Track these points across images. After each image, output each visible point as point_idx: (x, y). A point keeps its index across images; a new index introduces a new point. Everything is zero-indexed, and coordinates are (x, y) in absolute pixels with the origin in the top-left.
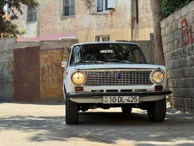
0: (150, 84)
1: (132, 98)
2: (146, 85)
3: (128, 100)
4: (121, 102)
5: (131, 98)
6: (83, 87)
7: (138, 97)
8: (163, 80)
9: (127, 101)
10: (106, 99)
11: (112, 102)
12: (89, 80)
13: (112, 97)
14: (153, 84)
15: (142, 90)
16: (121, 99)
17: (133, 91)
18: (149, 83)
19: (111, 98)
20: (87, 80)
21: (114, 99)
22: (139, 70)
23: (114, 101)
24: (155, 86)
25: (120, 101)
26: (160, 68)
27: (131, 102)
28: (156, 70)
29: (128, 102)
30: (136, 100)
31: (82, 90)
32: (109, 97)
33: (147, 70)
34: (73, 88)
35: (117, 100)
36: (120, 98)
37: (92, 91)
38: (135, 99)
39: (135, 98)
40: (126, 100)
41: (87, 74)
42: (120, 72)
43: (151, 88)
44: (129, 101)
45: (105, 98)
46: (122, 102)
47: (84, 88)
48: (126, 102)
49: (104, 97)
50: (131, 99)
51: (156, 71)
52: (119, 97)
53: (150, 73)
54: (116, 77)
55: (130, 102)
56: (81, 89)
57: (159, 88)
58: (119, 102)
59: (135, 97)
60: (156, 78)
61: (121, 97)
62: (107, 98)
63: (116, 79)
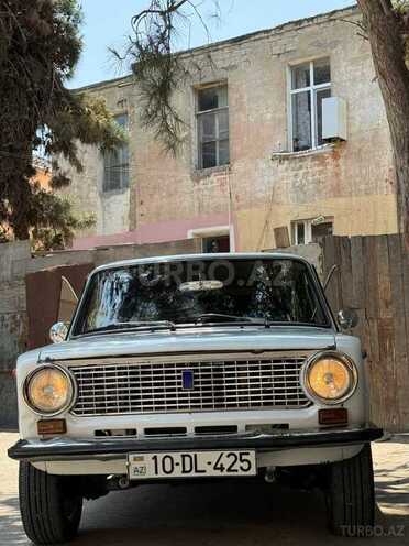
0: (302, 403)
1: (232, 458)
2: (287, 409)
3: (219, 466)
4: (193, 474)
5: (228, 456)
6: (64, 421)
7: (252, 456)
8: (349, 390)
9: (215, 468)
10: (138, 464)
11: (161, 474)
12: (85, 394)
13: (160, 456)
14: (312, 404)
15: (275, 426)
16: (194, 463)
17: (241, 429)
18: (299, 400)
19: (155, 458)
20: (79, 394)
21: (168, 461)
22: (260, 355)
23: (168, 468)
24: (320, 411)
25: (187, 469)
26: (333, 348)
27: (229, 470)
28: (319, 355)
29: (218, 473)
30: (245, 465)
31: (64, 429)
32: (148, 457)
33: (289, 355)
34: (32, 424)
35: (177, 464)
36: (187, 459)
37: (99, 433)
38: (242, 461)
39: (244, 457)
40: (209, 463)
41: (78, 376)
42: (192, 365)
43: (304, 418)
44: (222, 469)
45: (135, 459)
46: (196, 471)
47: (68, 423)
48: (211, 472)
49: (131, 457)
50: (227, 462)
51: (320, 359)
52: (183, 456)
53: (299, 366)
54: (179, 384)
55: (225, 473)
56: (60, 427)
57: (333, 416)
58: (184, 472)
59: (241, 454)
60: (326, 382)
61: (192, 454)
62: (141, 459)
63: (180, 390)
